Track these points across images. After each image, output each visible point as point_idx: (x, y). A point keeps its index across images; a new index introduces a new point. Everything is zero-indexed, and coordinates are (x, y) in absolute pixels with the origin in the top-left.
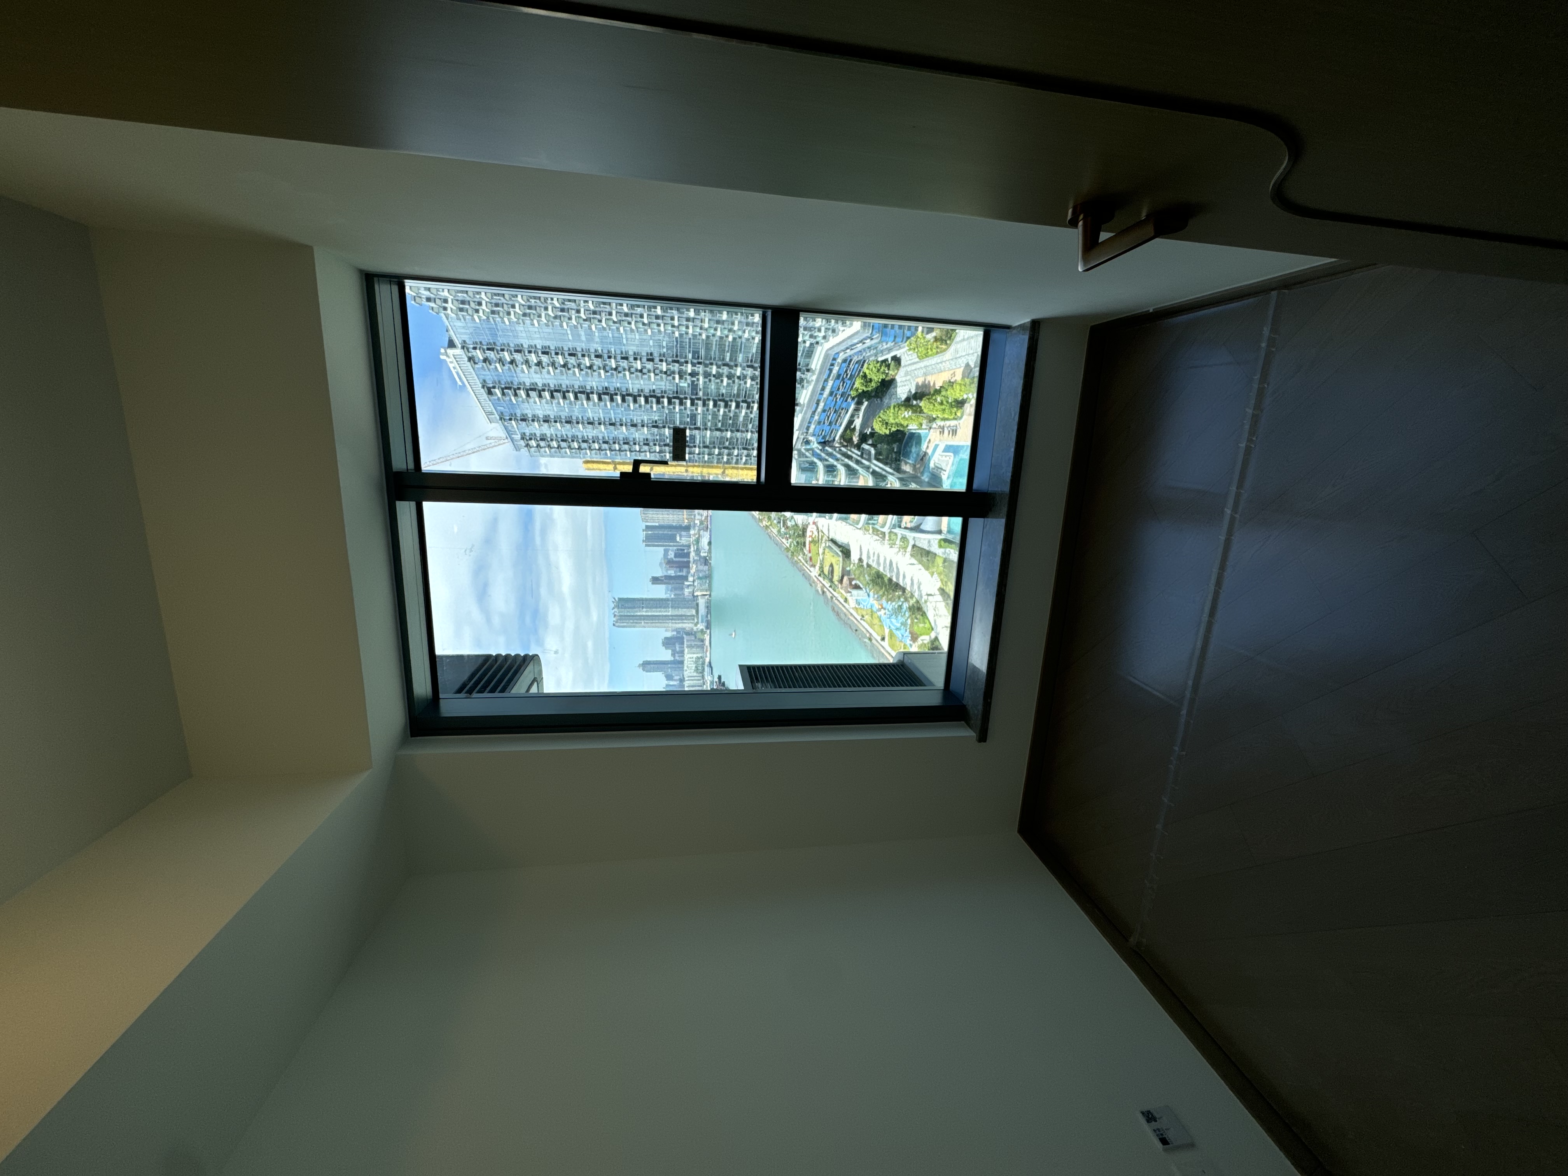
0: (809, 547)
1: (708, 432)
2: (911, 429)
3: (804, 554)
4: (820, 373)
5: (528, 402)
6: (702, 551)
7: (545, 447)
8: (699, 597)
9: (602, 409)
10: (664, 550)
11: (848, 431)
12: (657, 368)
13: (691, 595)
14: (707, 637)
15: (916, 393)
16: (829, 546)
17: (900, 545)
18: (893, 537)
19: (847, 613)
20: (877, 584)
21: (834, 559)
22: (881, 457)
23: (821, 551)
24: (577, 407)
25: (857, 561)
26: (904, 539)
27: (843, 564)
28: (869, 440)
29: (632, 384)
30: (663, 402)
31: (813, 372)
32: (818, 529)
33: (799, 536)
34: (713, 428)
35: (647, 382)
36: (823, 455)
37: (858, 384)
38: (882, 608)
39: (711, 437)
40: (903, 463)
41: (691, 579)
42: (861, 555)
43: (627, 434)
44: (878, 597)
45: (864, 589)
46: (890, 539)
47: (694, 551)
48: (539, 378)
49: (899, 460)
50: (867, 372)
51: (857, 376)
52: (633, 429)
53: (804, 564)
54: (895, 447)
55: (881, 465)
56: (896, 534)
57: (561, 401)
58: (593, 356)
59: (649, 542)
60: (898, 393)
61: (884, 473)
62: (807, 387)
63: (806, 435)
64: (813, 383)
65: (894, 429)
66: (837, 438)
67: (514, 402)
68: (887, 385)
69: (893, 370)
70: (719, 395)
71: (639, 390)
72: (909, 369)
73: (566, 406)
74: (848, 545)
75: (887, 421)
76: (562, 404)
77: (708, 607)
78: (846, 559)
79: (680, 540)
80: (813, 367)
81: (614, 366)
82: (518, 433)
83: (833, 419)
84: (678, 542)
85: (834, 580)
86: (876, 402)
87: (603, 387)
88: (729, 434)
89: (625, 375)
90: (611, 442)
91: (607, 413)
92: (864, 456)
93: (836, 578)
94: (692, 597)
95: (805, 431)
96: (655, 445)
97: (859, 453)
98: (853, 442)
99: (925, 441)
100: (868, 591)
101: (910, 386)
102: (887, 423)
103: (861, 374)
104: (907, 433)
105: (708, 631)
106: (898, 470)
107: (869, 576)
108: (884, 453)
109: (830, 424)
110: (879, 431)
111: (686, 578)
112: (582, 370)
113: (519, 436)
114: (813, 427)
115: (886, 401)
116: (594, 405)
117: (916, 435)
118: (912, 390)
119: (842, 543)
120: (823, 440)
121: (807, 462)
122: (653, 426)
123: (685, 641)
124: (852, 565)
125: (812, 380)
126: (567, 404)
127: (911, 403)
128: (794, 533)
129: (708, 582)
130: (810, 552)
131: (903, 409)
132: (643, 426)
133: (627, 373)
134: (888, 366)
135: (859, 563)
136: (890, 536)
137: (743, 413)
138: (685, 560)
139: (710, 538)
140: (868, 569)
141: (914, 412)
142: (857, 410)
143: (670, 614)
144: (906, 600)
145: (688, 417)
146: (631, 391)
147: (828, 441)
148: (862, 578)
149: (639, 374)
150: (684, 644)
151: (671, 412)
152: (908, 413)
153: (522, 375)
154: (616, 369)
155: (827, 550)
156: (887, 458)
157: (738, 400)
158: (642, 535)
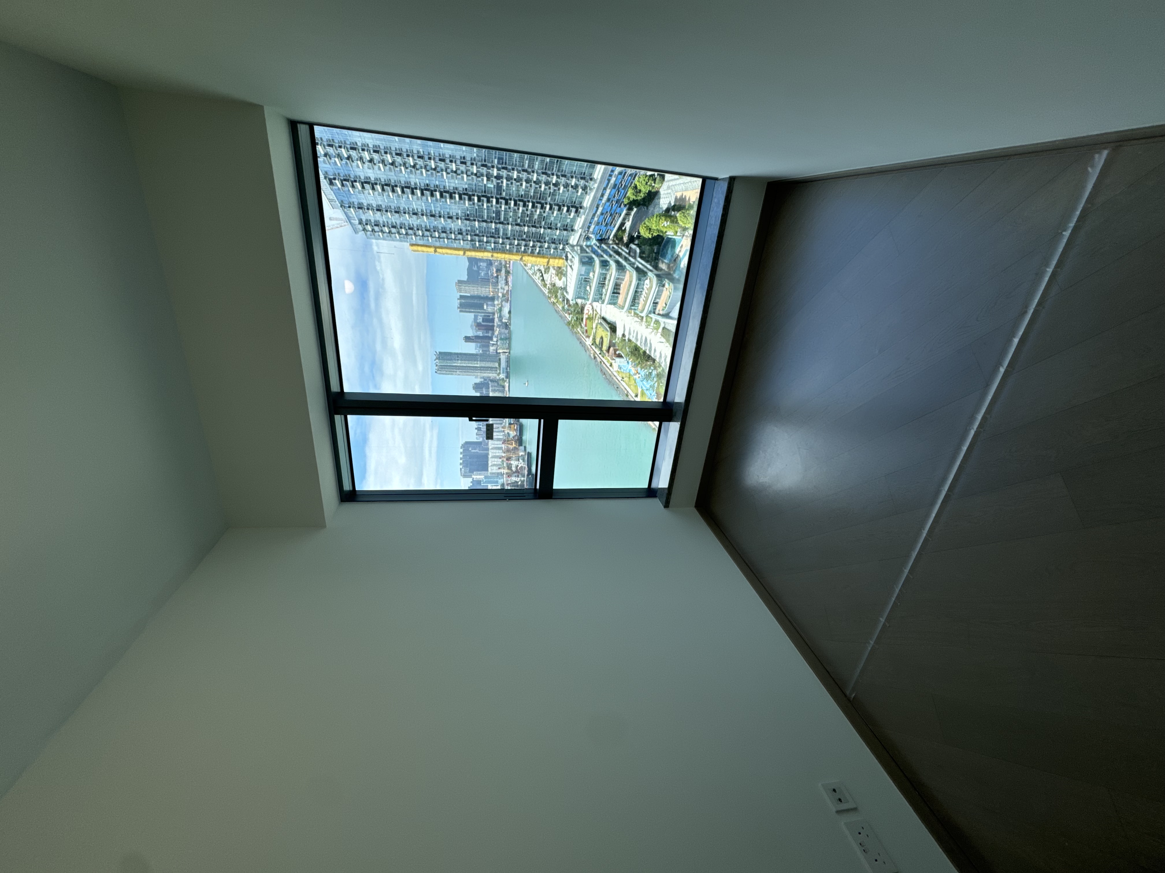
0: (586, 322)
1: (510, 227)
2: (668, 235)
3: (582, 327)
4: (601, 182)
5: (364, 193)
6: (504, 318)
7: (378, 232)
8: (501, 354)
9: (424, 203)
10: (475, 315)
11: (620, 231)
12: (469, 170)
13: (495, 351)
14: (507, 385)
15: (674, 206)
16: (601, 322)
17: (653, 327)
18: (649, 320)
19: (611, 374)
20: (634, 356)
21: (604, 333)
22: (644, 255)
23: (594, 326)
24: (404, 199)
25: (621, 336)
26: (657, 322)
27: (611, 337)
28: (635, 241)
29: (449, 182)
30: (474, 200)
31: (595, 181)
32: (593, 308)
33: (578, 313)
34: (514, 223)
35: (460, 182)
36: (599, 251)
37: (630, 194)
38: (637, 373)
39: (512, 230)
40: (660, 262)
41: (495, 339)
42: (624, 331)
43: (444, 224)
44: (634, 365)
45: (625, 358)
46: (646, 321)
47: (498, 317)
48: (371, 173)
49: (658, 259)
50: (638, 184)
51: (630, 187)
52: (449, 221)
53: (581, 335)
54: (655, 248)
55: (643, 262)
56: (651, 318)
57: (391, 194)
58: (416, 157)
59: (462, 308)
60: (661, 203)
61: (645, 269)
62: (590, 193)
63: (587, 233)
64: (594, 191)
65: (655, 234)
66: (611, 237)
67: (352, 192)
68: (652, 196)
69: (658, 184)
70: (519, 196)
71: (454, 187)
72: (671, 183)
73: (394, 198)
74: (615, 323)
75: (650, 227)
76: (392, 197)
77: (508, 362)
78: (612, 334)
79: (487, 308)
80: (595, 177)
81: (433, 167)
82: (356, 218)
83: (609, 221)
84: (485, 310)
85: (603, 349)
86: (643, 209)
87: (425, 184)
88: (526, 229)
89: (442, 175)
90: (432, 230)
91: (428, 206)
92: (631, 254)
93: (605, 348)
94: (495, 353)
95: (587, 229)
96: (467, 234)
97: (627, 251)
98: (623, 241)
99: (678, 245)
100: (628, 360)
101: (670, 198)
102: (650, 229)
103: (633, 185)
104: (665, 238)
105: (508, 380)
106: (656, 267)
107: (629, 348)
108: (647, 252)
109: (606, 225)
110: (643, 235)
111: (491, 338)
112: (407, 168)
113: (357, 222)
114: (593, 227)
115: (651, 209)
116: (418, 199)
117: (673, 240)
118: (671, 203)
119: (611, 321)
120: (600, 238)
121: (587, 257)
122: (466, 219)
123: (490, 386)
124: (617, 339)
125: (594, 188)
126: (395, 196)
127: (669, 214)
128: (575, 310)
129: (508, 342)
130: (586, 326)
131: (663, 218)
132: (457, 218)
133: (444, 173)
134: (655, 180)
135: (622, 338)
136: (646, 319)
137: (538, 213)
138: (491, 324)
139: (510, 308)
140: (629, 342)
141: (672, 222)
142: (628, 214)
143: (478, 366)
144: (655, 368)
145: (494, 213)
146: (448, 188)
147: (604, 239)
148: (624, 350)
149: (454, 174)
150: (489, 388)
151: (481, 208)
152: (667, 223)
153: (357, 170)
154: (435, 169)
155: (599, 326)
156: (649, 257)
157: (534, 201)
158: (457, 303)
